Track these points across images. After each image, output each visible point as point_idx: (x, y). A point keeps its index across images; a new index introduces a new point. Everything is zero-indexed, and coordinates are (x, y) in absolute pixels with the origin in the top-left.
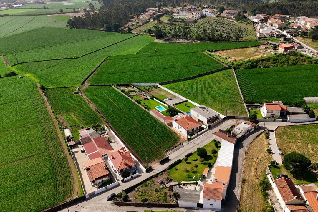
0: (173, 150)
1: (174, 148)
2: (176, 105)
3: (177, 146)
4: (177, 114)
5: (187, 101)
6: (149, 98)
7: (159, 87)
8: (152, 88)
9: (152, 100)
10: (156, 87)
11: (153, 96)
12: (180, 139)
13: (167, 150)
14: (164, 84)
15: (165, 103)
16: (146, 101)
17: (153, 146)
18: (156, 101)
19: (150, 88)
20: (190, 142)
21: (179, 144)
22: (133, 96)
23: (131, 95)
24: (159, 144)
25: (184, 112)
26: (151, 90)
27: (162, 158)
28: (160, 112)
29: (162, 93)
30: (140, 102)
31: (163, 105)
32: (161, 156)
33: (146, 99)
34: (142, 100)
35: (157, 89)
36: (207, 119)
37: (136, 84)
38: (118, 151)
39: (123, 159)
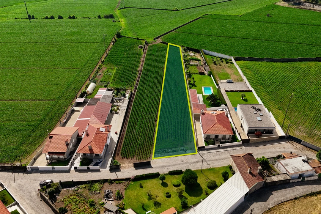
2: (230, 93)
5: (251, 91)
6: (206, 73)
7: (233, 62)
8: (222, 61)
9: (209, 77)
10: (228, 61)
11: (211, 72)
12: (191, 142)
13: (159, 151)
14: (242, 60)
15: (218, 85)
16: (200, 76)
17: (151, 137)
18: (212, 79)
19: (220, 60)
20: (199, 153)
21: (182, 149)
22: (192, 65)
23: (191, 63)
24: (160, 138)
25: (232, 105)
26: (219, 64)
27: (145, 159)
28: (203, 95)
29: (228, 71)
30: (192, 75)
31: (214, 88)
32: (146, 156)
33: (202, 74)
34: (197, 74)
35: (227, 65)
36: (249, 128)
37: (207, 51)
38: (97, 128)
39: (92, 141)
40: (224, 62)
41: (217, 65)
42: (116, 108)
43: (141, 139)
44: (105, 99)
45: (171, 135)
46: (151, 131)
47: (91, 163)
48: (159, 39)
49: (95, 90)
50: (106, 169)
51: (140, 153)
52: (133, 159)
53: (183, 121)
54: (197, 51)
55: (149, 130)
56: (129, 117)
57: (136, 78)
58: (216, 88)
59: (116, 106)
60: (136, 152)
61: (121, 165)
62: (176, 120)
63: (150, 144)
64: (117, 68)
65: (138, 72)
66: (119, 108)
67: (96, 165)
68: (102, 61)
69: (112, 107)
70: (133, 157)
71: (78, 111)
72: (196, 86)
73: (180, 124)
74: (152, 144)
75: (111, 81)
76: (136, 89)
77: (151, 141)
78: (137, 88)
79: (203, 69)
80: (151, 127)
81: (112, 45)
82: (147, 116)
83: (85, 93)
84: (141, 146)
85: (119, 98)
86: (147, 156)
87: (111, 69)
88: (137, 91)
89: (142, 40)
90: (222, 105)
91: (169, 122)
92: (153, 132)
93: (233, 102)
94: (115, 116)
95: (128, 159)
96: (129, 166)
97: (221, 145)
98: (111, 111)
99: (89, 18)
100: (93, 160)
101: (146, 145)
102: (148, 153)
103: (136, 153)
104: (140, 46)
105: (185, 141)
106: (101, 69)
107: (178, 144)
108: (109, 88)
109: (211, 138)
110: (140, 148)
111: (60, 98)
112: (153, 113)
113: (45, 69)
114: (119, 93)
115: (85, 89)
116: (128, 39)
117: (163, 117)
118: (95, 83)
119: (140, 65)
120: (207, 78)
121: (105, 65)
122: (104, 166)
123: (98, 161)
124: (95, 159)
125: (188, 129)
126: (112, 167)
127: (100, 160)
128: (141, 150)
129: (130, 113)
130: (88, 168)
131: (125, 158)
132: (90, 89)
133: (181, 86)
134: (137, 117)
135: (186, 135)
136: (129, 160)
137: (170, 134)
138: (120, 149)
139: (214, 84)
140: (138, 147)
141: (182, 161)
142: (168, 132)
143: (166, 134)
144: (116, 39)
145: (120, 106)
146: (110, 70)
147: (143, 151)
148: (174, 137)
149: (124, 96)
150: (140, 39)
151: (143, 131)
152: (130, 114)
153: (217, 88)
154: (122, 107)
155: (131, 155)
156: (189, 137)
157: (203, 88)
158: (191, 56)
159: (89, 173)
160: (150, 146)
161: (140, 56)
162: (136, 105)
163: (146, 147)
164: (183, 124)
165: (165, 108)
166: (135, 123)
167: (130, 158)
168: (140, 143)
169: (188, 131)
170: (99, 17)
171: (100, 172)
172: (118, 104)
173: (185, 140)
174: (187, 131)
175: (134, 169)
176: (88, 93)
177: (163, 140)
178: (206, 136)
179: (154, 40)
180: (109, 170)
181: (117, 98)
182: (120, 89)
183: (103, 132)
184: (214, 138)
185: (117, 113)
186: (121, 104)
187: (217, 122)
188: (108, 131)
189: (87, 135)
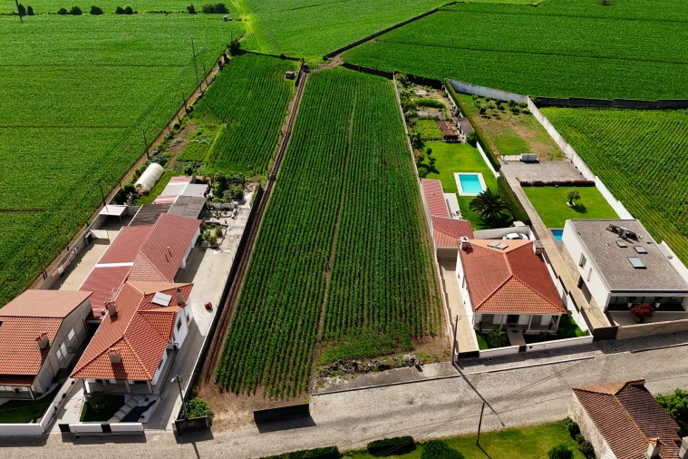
0: (359, 377)
1: (371, 369)
2: (533, 188)
3: (388, 367)
4: (510, 224)
5: (592, 184)
6: (463, 137)
7: (531, 111)
8: (502, 109)
9: (469, 148)
10: (517, 107)
11: (476, 134)
13: (336, 369)
14: (553, 106)
15: (497, 168)
16: (447, 145)
17: (311, 320)
18: (479, 153)
19: (496, 106)
20: (461, 373)
21: (407, 362)
22: (423, 119)
23: (420, 113)
24: (338, 322)
25: (546, 224)
26: (494, 115)
27: (291, 394)
28: (457, 195)
29: (521, 132)
30: (425, 143)
31: (488, 175)
32: (296, 384)
33: (452, 139)
34: (436, 140)
35: (516, 117)
36: (612, 291)
37: (460, 85)
38: (146, 295)
39: (123, 338)
40: (508, 110)
41: (489, 118)
42: (213, 233)
43: (280, 328)
44: (182, 208)
45: (373, 313)
46: (312, 301)
47: (117, 409)
48: (337, 58)
49: (160, 182)
50: (164, 431)
51: (278, 376)
52: (254, 394)
53: (406, 269)
54: (436, 85)
55: (305, 299)
56: (251, 258)
57: (275, 151)
58: (493, 176)
59: (213, 227)
60: (263, 369)
61: (212, 415)
62: (386, 267)
63: (309, 344)
64: (225, 125)
65: (281, 136)
66: (223, 233)
67: (134, 416)
68: (188, 108)
69: (203, 228)
70: (253, 387)
71: (106, 242)
72: (438, 173)
73: (397, 278)
74: (315, 342)
75: (207, 159)
76: (273, 179)
77: (311, 334)
78: (277, 178)
79: (454, 128)
80: (313, 288)
81: (216, 72)
82: (301, 254)
83: (130, 189)
84: (280, 350)
85: (225, 205)
86: (299, 382)
87: (210, 128)
88: (276, 186)
89: (293, 59)
90: (515, 223)
91: (367, 272)
92: (319, 303)
93: (546, 214)
94: (210, 254)
95: (237, 393)
96: (239, 419)
97: (531, 347)
98: (200, 240)
99: (165, 12)
100: (127, 398)
101: (296, 346)
102: (303, 374)
103: (265, 374)
104: (288, 72)
105: (416, 332)
106: (183, 128)
107: (394, 342)
108: (198, 177)
109: (495, 322)
110: (279, 357)
111: (59, 205)
112: (318, 244)
113: (32, 130)
114: (225, 189)
115: (131, 179)
116: (258, 58)
117: (348, 258)
118: (162, 163)
119: (287, 119)
120: (464, 151)
121: (194, 119)
122: (158, 422)
123: (143, 403)
124: (133, 395)
125: (424, 294)
126: (181, 426)
127: (147, 400)
128: (279, 364)
129: (254, 245)
130: (106, 428)
131: (230, 389)
132: (144, 181)
133: (397, 170)
134: (272, 257)
135: (418, 314)
136: (243, 398)
137: (369, 310)
138: (216, 358)
139: (486, 165)
140: (271, 354)
141: (411, 403)
142: (363, 305)
143: (358, 309)
144: (228, 57)
145: (227, 226)
146: (207, 132)
147: (288, 368)
148: (382, 319)
149: (240, 198)
150: (289, 59)
151: (288, 300)
152: (253, 248)
153: (497, 175)
154: (230, 230)
155: (248, 381)
156: (426, 320)
157: (456, 175)
158: (421, 96)
159: (107, 444)
160: (308, 348)
161: (286, 96)
162: (272, 225)
163: (297, 355)
164: (407, 280)
165: (354, 230)
166: (265, 275)
167: (246, 392)
168: (278, 340)
169: (422, 301)
170: (192, 10)
171: (145, 442)
172: (222, 221)
173: (416, 329)
174: (420, 300)
175: (257, 429)
176: (141, 191)
177: (348, 329)
178: (479, 319)
179: (325, 59)
180: (175, 433)
181: (218, 205)
182: (230, 180)
183: (162, 306)
184: (505, 322)
185: (216, 247)
186: (230, 221)
187: (511, 274)
188: (179, 305)
189: (114, 317)
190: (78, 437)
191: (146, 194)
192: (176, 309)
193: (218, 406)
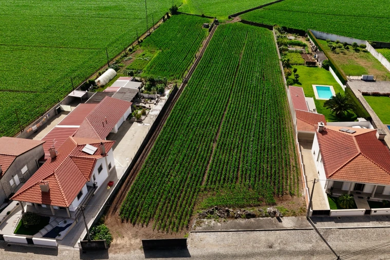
0: (230, 221)
1: (240, 216)
2: (372, 97)
3: (254, 216)
4: (355, 119)
6: (319, 64)
7: (368, 50)
8: (348, 48)
9: (324, 71)
10: (358, 48)
11: (329, 61)
12: (292, 195)
13: (212, 213)
14: (385, 48)
15: (344, 82)
16: (308, 68)
17: (198, 175)
18: (331, 74)
19: (343, 47)
20: (314, 227)
21: (270, 213)
22: (292, 52)
23: (290, 49)
24: (218, 178)
25: (382, 121)
26: (342, 52)
27: (175, 229)
28: (315, 99)
29: (362, 63)
30: (292, 66)
31: (337, 87)
32: (180, 222)
33: (312, 64)
34: (301, 64)
35: (358, 54)
37: (318, 33)
38: (78, 146)
39: (53, 174)
40: (351, 49)
41: (338, 53)
42: (139, 112)
43: (175, 178)
44: (122, 95)
45: (246, 174)
46: (201, 161)
47: (42, 227)
48: (237, 17)
49: (112, 80)
50: (72, 248)
51: (167, 213)
52: (147, 226)
53: (273, 145)
54: (302, 33)
55: (196, 160)
56: (162, 129)
57: (190, 66)
58: (341, 88)
59: (141, 109)
60: (157, 208)
61: (112, 239)
62: (258, 142)
63: (194, 192)
64: (161, 51)
65: (195, 58)
66: (147, 113)
68: (139, 40)
69: (133, 109)
70: (147, 220)
72: (300, 84)
73: (266, 150)
74: (199, 191)
75: (145, 69)
76: (185, 82)
77: (197, 185)
78: (188, 82)
79: (313, 58)
80: (202, 153)
81: (161, 23)
82: (198, 130)
83: (93, 82)
84: (172, 195)
85: (150, 96)
86: (182, 221)
87: (151, 52)
88: (187, 87)
89: (210, 18)
90: (358, 118)
91: (244, 145)
92: (205, 164)
93: (382, 114)
94: (136, 126)
95: (134, 224)
96: (131, 245)
97: (375, 212)
98: (130, 116)
100: (52, 219)
101: (184, 193)
102: (187, 214)
103: (158, 211)
104: (205, 24)
105: (279, 191)
106: (134, 52)
107: (260, 197)
108: (136, 78)
109: (344, 189)
110: (170, 200)
112: (210, 124)
113: (44, 48)
114: (153, 86)
115: (95, 77)
116: (188, 16)
117: (231, 134)
118: (116, 70)
119: (201, 49)
120: (320, 72)
121: (142, 47)
122: (69, 241)
123: (62, 225)
124: (56, 217)
125: (286, 164)
126: (87, 245)
127: (65, 222)
128: (170, 205)
129: (166, 122)
130: (30, 241)
131: (129, 220)
132: (102, 79)
133: (271, 81)
134: (177, 130)
135: (281, 178)
136: (135, 229)
137: (243, 171)
138: (124, 196)
139: (335, 81)
140: (164, 197)
141: (271, 247)
142: (238, 168)
143: (234, 170)
144: (170, 15)
145: (150, 109)
146: (148, 54)
147: (175, 208)
148: (252, 179)
149: (162, 92)
150: (207, 17)
151: (183, 159)
152: (165, 124)
153: (344, 87)
154: (151, 111)
155: (144, 215)
156: (287, 183)
157: (314, 87)
158: (291, 39)
159: (28, 253)
160: (193, 195)
161: (203, 36)
162: (180, 110)
163: (184, 199)
164: (273, 153)
165: (237, 117)
166: (170, 142)
167: (140, 224)
168: (171, 187)
169: (285, 169)
171: (57, 255)
172: (147, 106)
173: (279, 189)
174: (283, 168)
175: (143, 255)
176: (100, 85)
177: (225, 184)
178: (331, 184)
179: (230, 18)
180: (80, 251)
181: (146, 95)
182: (157, 81)
183: (89, 154)
184: (352, 189)
185: (140, 121)
186: (153, 106)
187: (359, 151)
188: (101, 155)
189: (54, 158)
190: (9, 245)
191: (103, 86)
192: (98, 157)
193: (118, 233)
